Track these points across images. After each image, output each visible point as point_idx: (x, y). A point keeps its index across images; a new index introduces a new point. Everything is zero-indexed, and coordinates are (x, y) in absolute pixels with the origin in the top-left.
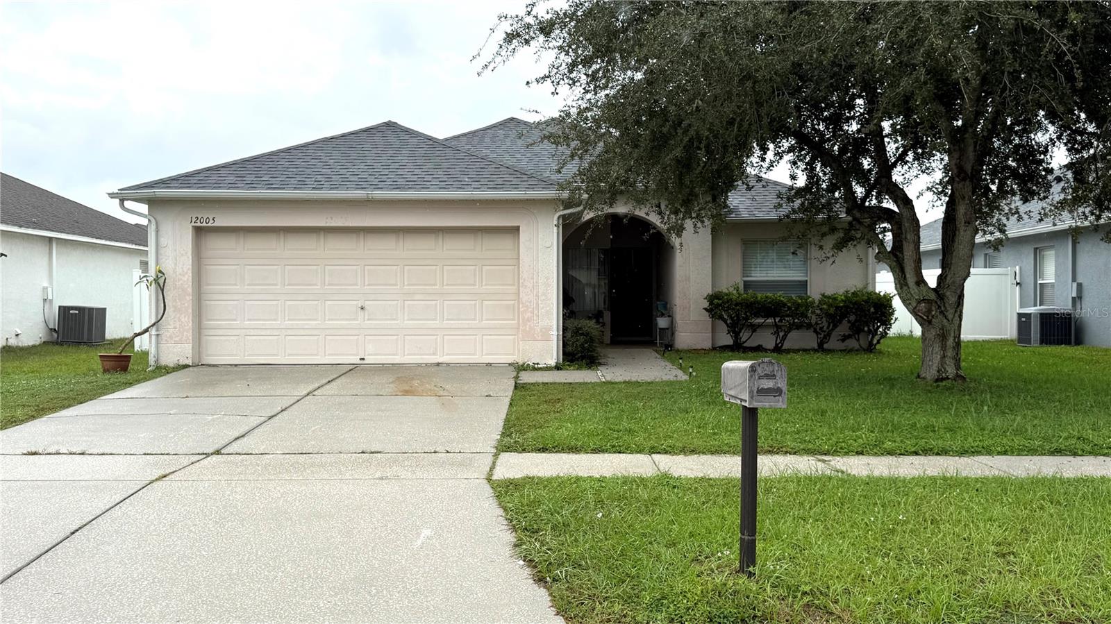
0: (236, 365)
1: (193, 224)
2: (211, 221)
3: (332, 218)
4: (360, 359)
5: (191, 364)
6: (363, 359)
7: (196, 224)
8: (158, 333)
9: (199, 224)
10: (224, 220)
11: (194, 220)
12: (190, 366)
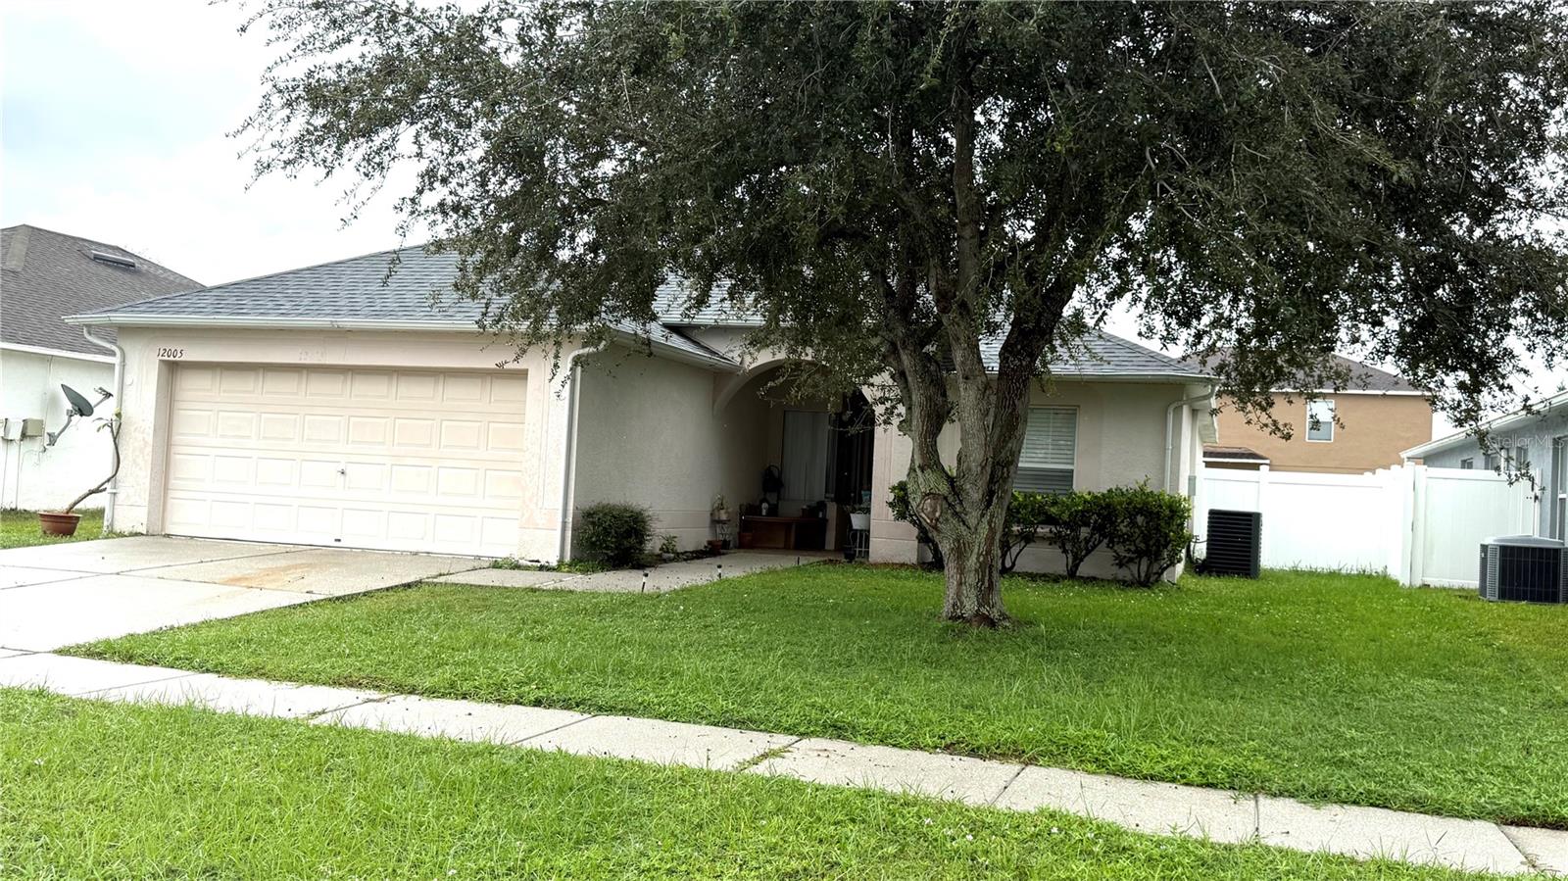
0: (192, 537)
1: (160, 358)
2: (179, 355)
3: (307, 353)
4: (336, 540)
5: (145, 532)
6: (339, 540)
7: (164, 358)
8: (114, 491)
9: (166, 358)
10: (192, 353)
11: (162, 352)
12: (142, 534)
